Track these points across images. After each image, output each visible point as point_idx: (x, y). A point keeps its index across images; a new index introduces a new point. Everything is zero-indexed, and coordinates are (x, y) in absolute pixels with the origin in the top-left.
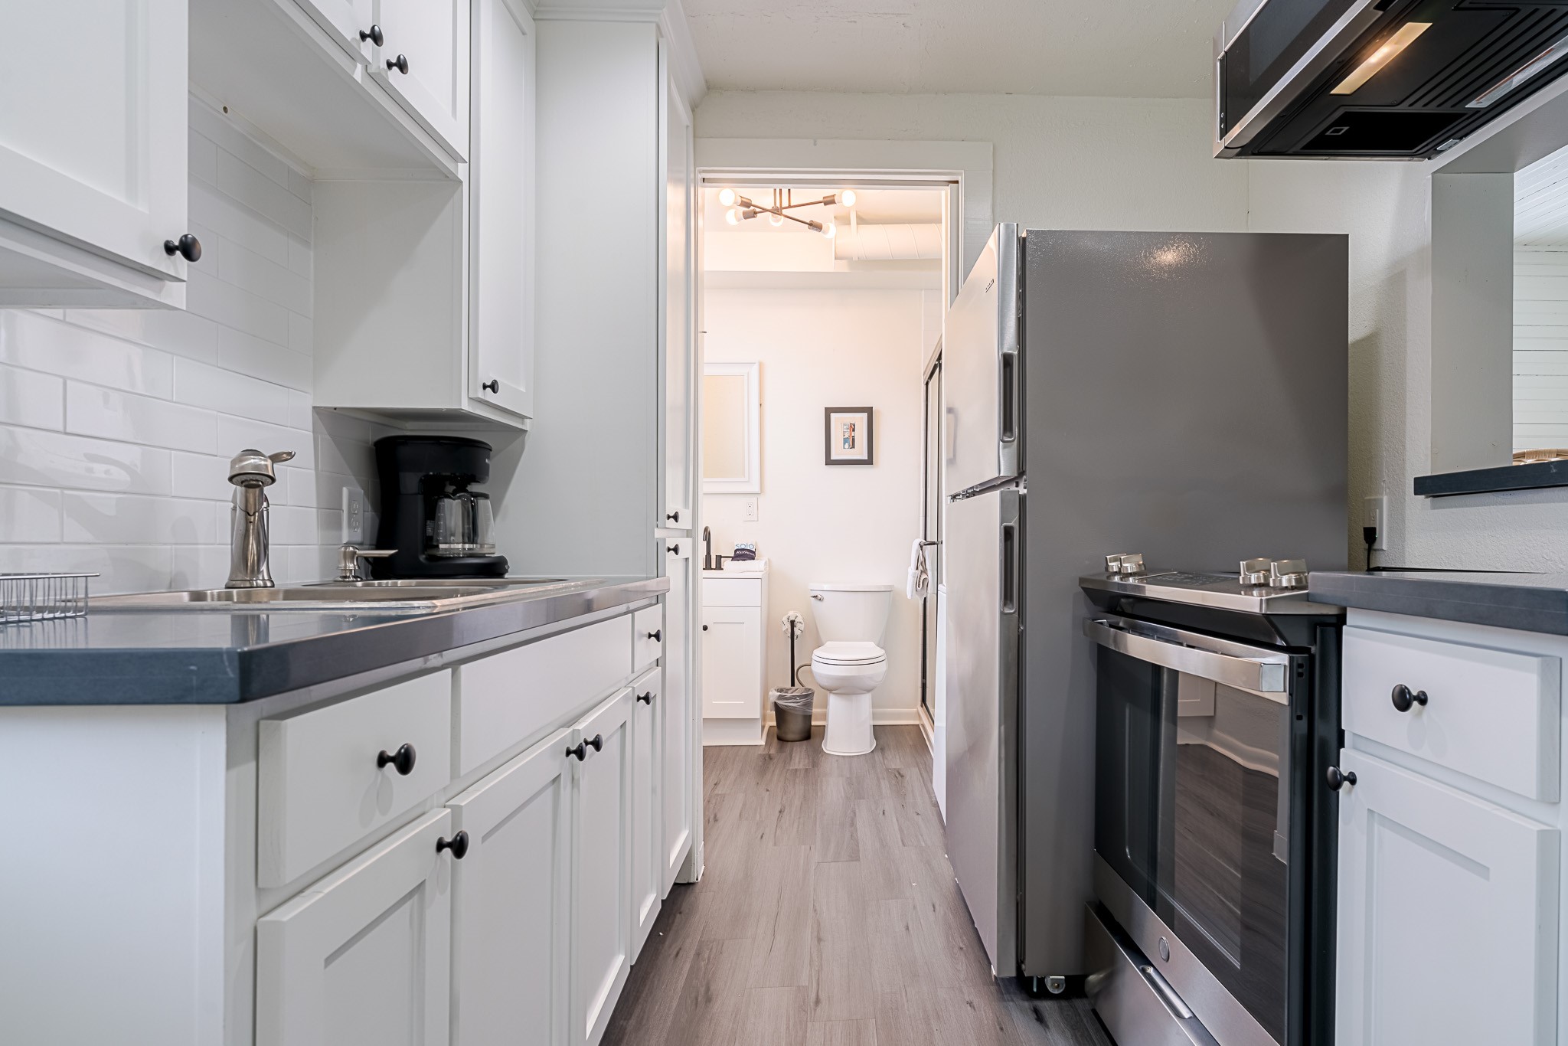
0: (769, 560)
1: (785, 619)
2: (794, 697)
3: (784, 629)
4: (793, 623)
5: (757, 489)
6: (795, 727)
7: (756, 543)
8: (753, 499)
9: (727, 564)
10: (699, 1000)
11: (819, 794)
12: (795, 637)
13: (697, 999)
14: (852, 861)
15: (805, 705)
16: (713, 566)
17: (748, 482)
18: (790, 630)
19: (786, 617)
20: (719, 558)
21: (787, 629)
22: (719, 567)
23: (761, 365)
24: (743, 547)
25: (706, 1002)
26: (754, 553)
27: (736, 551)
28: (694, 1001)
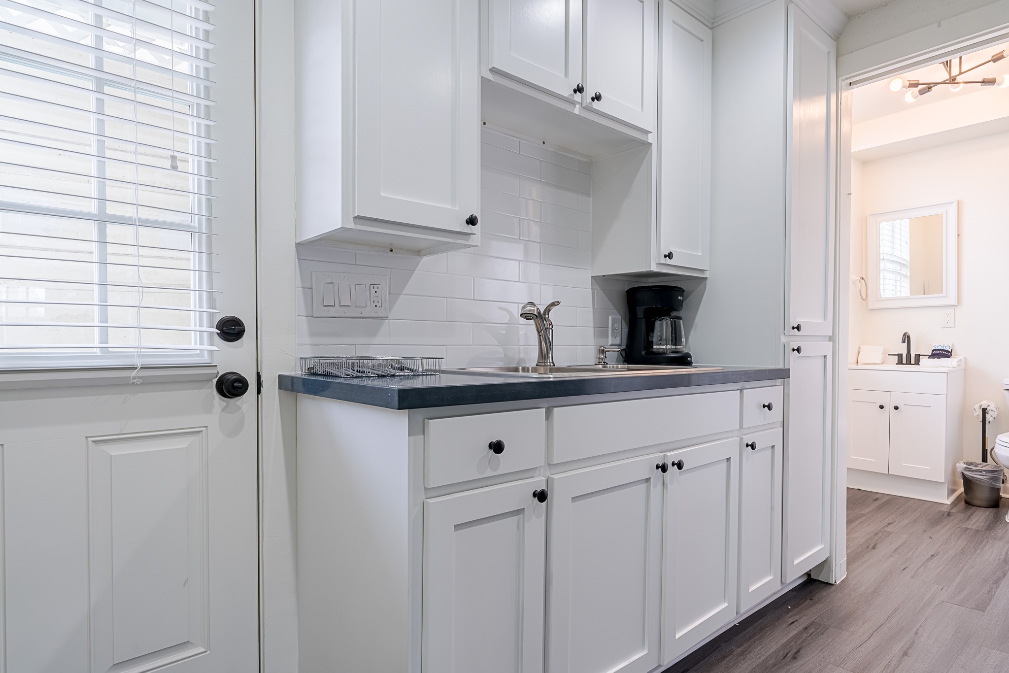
0: (965, 358)
1: (977, 406)
2: (981, 471)
3: (975, 415)
4: (984, 411)
5: (954, 302)
6: (982, 495)
7: (953, 345)
8: (951, 310)
9: (923, 360)
10: (788, 655)
11: (978, 552)
12: (987, 422)
13: (787, 654)
14: (977, 609)
15: (992, 479)
16: (913, 361)
17: (946, 297)
18: (981, 416)
19: (979, 405)
20: (918, 356)
21: (978, 415)
22: (917, 362)
23: (959, 203)
24: (940, 348)
25: (792, 659)
26: (951, 353)
27: (933, 351)
28: (784, 655)
